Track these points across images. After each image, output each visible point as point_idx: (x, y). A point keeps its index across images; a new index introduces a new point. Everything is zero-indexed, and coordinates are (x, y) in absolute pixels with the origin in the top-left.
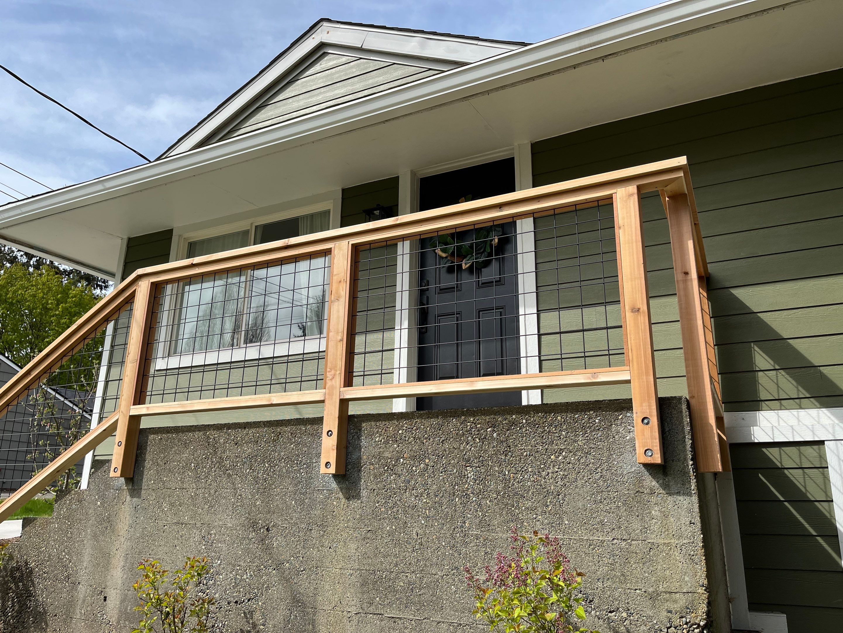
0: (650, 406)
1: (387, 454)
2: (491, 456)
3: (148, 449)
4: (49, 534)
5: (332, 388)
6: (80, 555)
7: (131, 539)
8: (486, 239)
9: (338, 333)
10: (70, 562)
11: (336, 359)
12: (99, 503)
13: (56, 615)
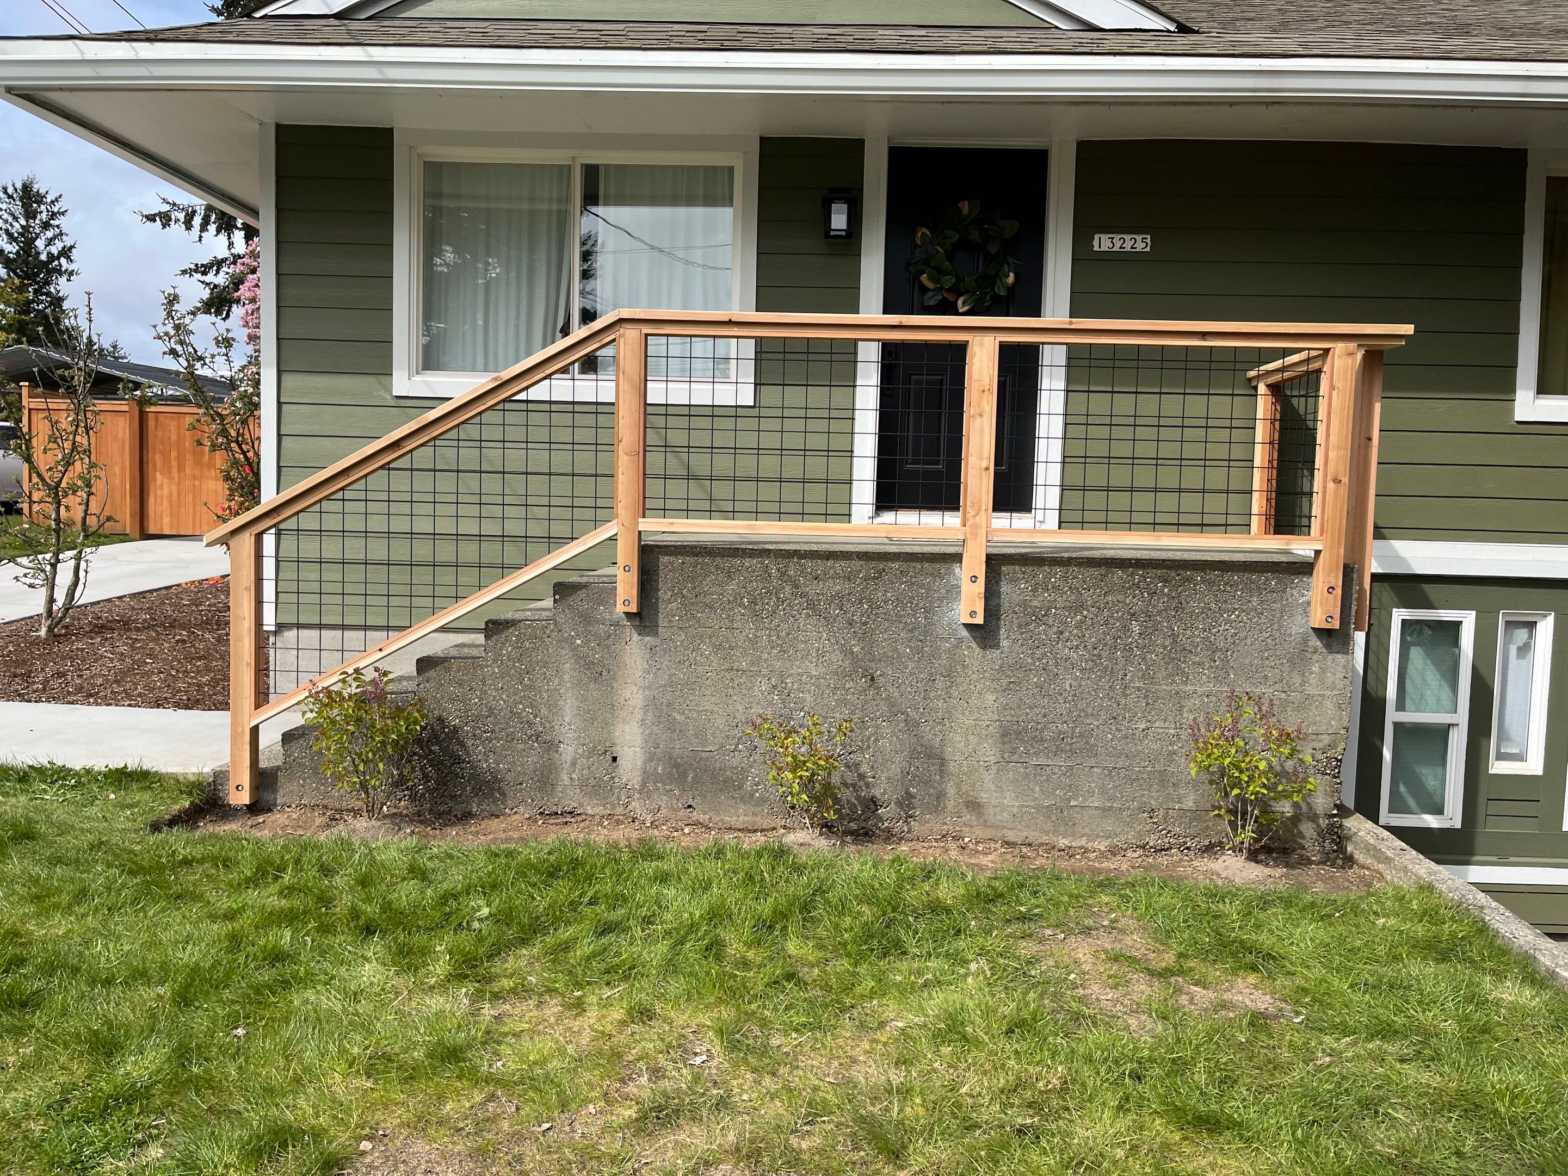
0: (1337, 577)
1: (1035, 603)
2: (1160, 612)
3: (661, 574)
4: (484, 681)
5: (976, 527)
6: (554, 708)
7: (649, 687)
8: (997, 275)
9: (981, 459)
10: (536, 717)
11: (980, 492)
12: (579, 642)
13: (521, 784)
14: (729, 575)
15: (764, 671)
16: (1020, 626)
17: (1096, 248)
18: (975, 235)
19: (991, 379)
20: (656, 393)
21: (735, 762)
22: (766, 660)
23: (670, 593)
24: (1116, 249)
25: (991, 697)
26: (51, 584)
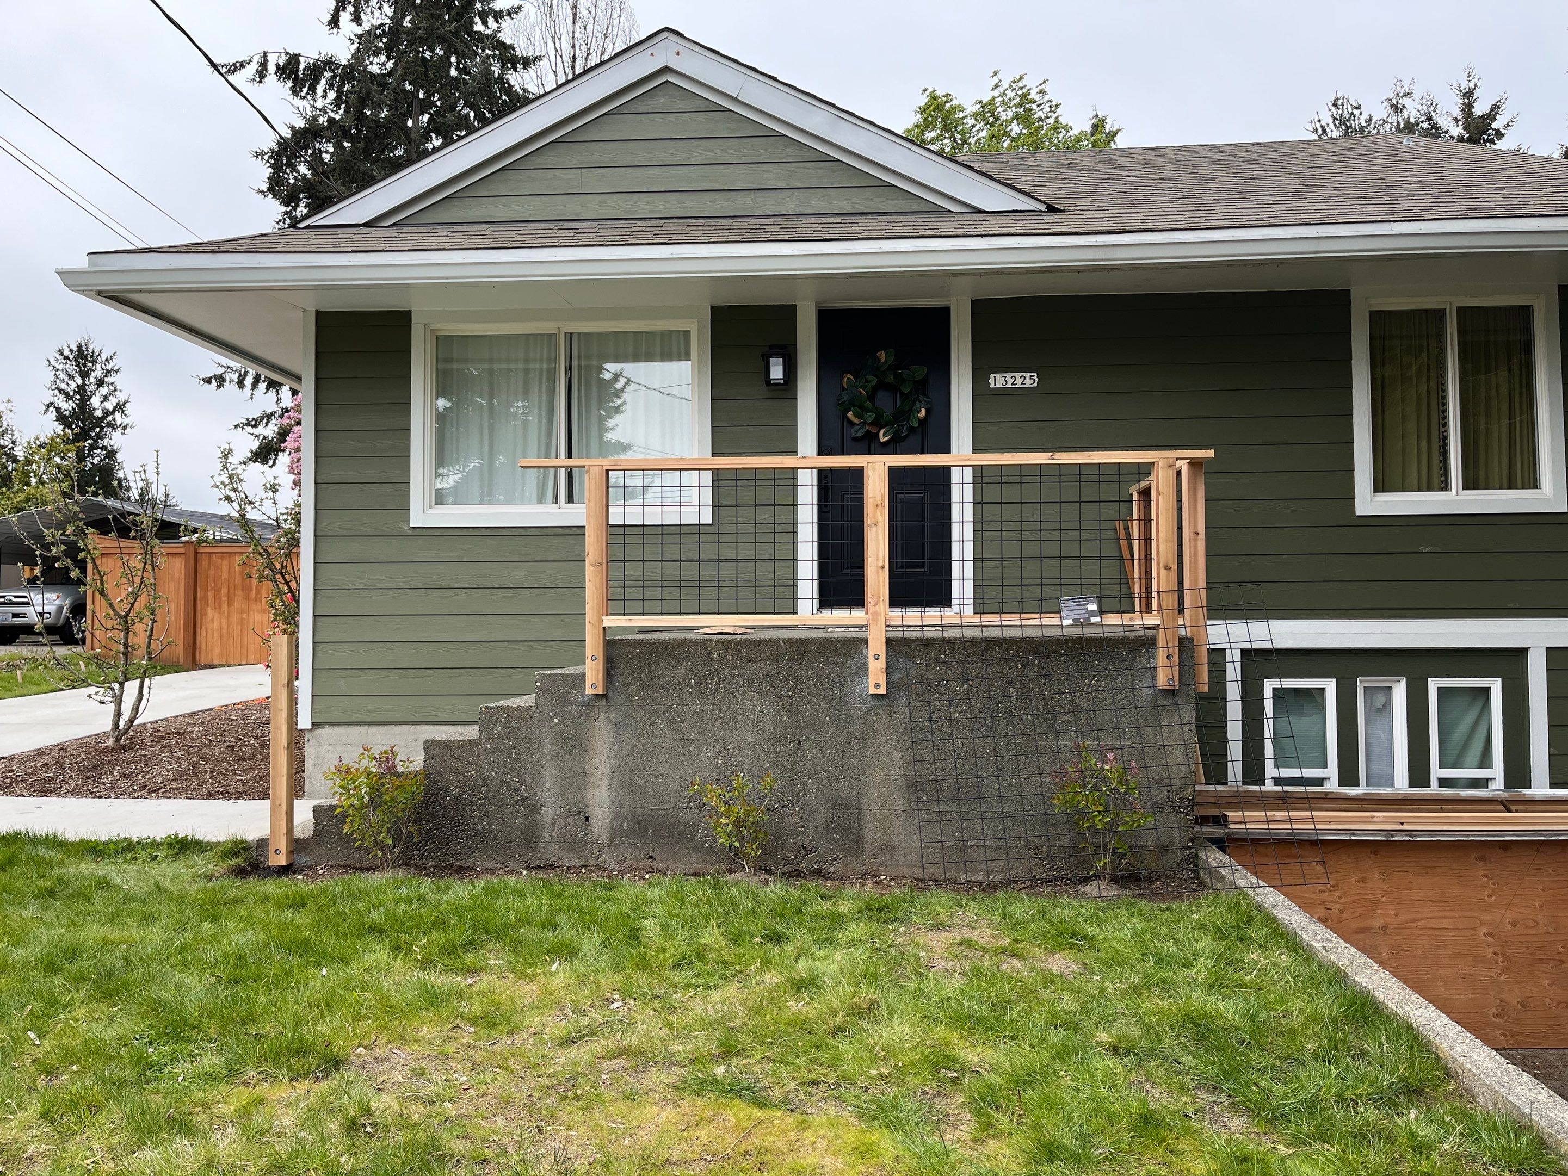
0: (1174, 646)
3: (623, 662)
4: (478, 756)
5: (876, 614)
6: (537, 777)
7: (615, 757)
8: (911, 410)
9: (878, 559)
10: (521, 785)
11: (878, 586)
12: (556, 721)
13: (510, 842)
14: (679, 661)
15: (710, 740)
16: (918, 695)
17: (992, 386)
18: (891, 379)
19: (883, 496)
20: (616, 517)
21: (687, 818)
22: (710, 731)
23: (630, 678)
24: (1009, 385)
25: (897, 755)
26: (118, 701)
